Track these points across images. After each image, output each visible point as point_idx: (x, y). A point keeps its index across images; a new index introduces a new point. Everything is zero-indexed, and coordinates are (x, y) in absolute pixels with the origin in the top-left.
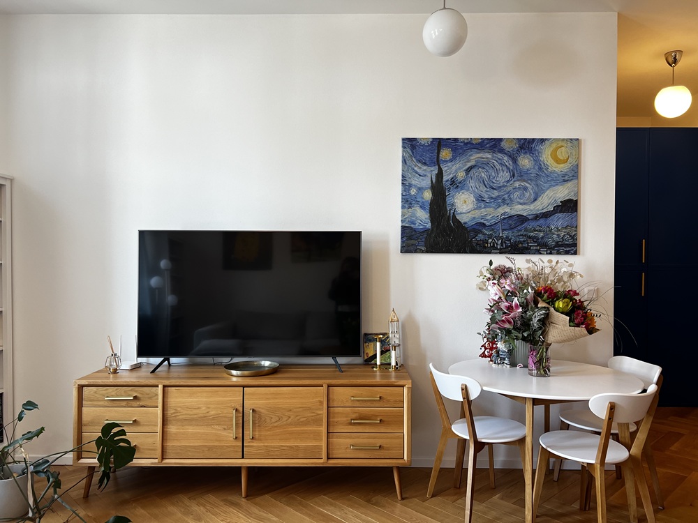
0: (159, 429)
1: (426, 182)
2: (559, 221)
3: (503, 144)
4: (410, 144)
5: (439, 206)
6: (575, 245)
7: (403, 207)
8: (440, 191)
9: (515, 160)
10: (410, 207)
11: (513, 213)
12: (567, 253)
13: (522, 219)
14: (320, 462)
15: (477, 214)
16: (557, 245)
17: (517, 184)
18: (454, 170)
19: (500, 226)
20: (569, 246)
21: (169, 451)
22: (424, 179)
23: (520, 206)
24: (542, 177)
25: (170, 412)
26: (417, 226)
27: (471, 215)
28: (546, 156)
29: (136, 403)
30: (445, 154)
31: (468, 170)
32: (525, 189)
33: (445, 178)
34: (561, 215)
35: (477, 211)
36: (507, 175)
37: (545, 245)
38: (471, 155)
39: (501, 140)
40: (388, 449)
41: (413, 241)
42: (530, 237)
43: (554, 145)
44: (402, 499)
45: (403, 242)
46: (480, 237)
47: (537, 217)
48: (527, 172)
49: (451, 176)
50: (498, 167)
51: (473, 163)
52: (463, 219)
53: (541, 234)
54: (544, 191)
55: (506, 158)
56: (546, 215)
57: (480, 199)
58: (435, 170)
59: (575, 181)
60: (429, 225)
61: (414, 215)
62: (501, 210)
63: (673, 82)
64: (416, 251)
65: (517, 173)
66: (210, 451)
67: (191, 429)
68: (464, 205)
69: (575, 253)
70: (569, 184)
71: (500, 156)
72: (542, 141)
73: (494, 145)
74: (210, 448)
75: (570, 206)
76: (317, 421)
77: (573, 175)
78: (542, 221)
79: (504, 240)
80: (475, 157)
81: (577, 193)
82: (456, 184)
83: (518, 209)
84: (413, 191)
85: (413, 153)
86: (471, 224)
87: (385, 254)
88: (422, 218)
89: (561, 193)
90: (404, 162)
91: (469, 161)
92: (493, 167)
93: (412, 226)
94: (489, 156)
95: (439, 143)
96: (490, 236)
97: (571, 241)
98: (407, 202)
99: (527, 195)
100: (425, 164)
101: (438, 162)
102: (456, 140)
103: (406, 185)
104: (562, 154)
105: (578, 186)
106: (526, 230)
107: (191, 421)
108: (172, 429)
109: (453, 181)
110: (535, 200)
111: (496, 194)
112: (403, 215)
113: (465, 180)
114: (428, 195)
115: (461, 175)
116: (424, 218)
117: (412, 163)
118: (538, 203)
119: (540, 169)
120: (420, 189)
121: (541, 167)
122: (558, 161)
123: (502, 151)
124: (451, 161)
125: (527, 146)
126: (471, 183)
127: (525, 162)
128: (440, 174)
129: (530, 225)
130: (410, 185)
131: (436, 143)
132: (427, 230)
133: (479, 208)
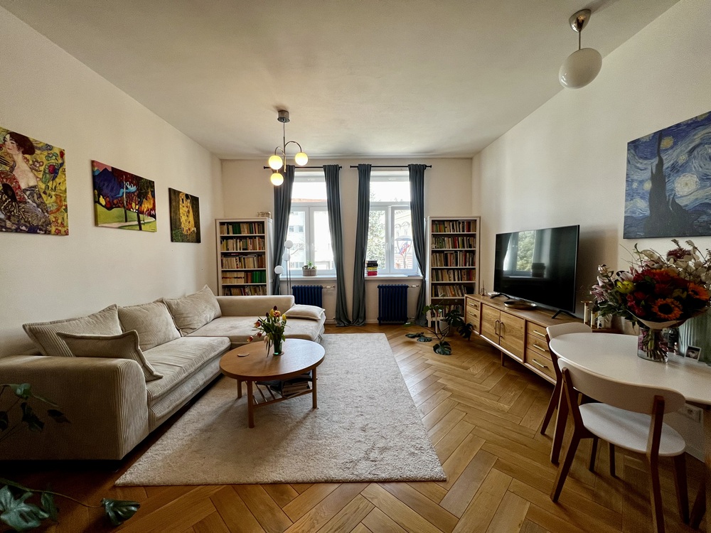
0: (480, 320)
1: (647, 174)
4: (634, 145)
5: (658, 194)
7: (626, 200)
8: (659, 179)
10: (632, 200)
14: (521, 361)
15: (701, 194)
21: (482, 332)
22: (646, 172)
26: (639, 215)
27: (692, 197)
30: (666, 142)
31: (691, 151)
33: (665, 167)
35: (700, 192)
38: (694, 135)
41: (635, 228)
45: (625, 230)
46: (704, 218)
49: (672, 162)
51: (697, 142)
52: (682, 202)
57: (705, 178)
58: (655, 161)
60: (648, 213)
61: (636, 205)
64: (635, 237)
67: (487, 325)
68: (685, 188)
76: (520, 337)
80: (700, 135)
82: (677, 169)
84: (635, 185)
85: (636, 152)
86: (691, 206)
88: (642, 206)
90: (629, 162)
91: (693, 141)
93: (633, 215)
95: (661, 135)
98: (630, 195)
100: (646, 158)
101: (658, 153)
102: (678, 125)
103: (629, 181)
107: (487, 321)
108: (482, 322)
109: (673, 167)
112: (626, 207)
113: (687, 162)
114: (648, 186)
116: (643, 207)
117: (636, 161)
120: (641, 182)
124: (672, 147)
126: (695, 164)
128: (661, 163)
130: (633, 181)
131: (657, 136)
132: (647, 217)
133: (703, 187)
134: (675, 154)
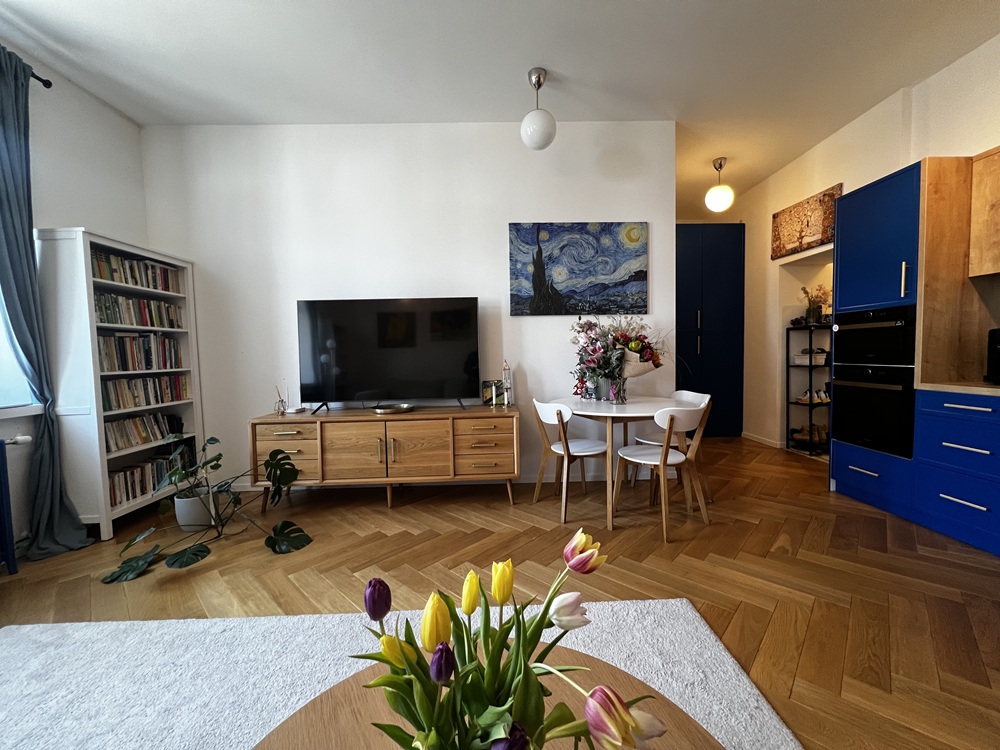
0: (319, 456)
1: (529, 258)
2: (633, 288)
3: (588, 227)
4: (515, 227)
5: (540, 277)
6: (646, 306)
7: (511, 279)
8: (540, 265)
9: (598, 240)
10: (517, 279)
11: (598, 282)
12: (640, 313)
13: (605, 287)
14: (448, 478)
15: (570, 283)
16: (632, 306)
17: (600, 259)
18: (550, 248)
19: (588, 293)
20: (642, 308)
21: (328, 474)
22: (528, 255)
23: (603, 277)
24: (619, 253)
25: (327, 443)
26: (524, 294)
27: (564, 284)
28: (622, 236)
29: (298, 437)
30: (544, 235)
31: (562, 249)
32: (607, 263)
33: (544, 255)
34: (634, 283)
35: (569, 281)
36: (593, 252)
37: (622, 307)
38: (563, 237)
39: (587, 224)
40: (502, 466)
41: (521, 306)
42: (611, 301)
43: (628, 228)
44: (514, 504)
45: (512, 307)
46: (573, 301)
47: (616, 285)
48: (608, 249)
49: (549, 253)
50: (585, 245)
51: (565, 242)
52: (559, 287)
53: (620, 299)
54: (621, 265)
55: (591, 238)
56: (623, 283)
57: (572, 271)
58: (536, 249)
59: (645, 256)
60: (532, 293)
61: (520, 284)
62: (588, 280)
63: (719, 182)
64: (522, 314)
65: (600, 251)
66: (361, 472)
67: (345, 456)
68: (560, 277)
69: (646, 313)
70: (641, 258)
71: (586, 236)
72: (619, 224)
73: (582, 227)
74: (362, 470)
75: (642, 276)
76: (445, 447)
77: (644, 250)
78: (620, 288)
79: (591, 303)
80: (567, 237)
81: (647, 266)
82: (552, 259)
83: (602, 279)
84: (519, 266)
85: (518, 235)
86: (565, 291)
87: (498, 317)
88: (527, 287)
89: (634, 266)
90: (511, 242)
91: (562, 241)
92: (582, 246)
93: (519, 293)
94: (578, 237)
95: (539, 227)
96: (580, 301)
97: (642, 304)
98: (515, 274)
99: (608, 267)
100: (527, 243)
101: (538, 242)
102: (551, 224)
103: (513, 261)
104: (634, 234)
105: (647, 259)
106: (608, 295)
107: (345, 449)
108: (329, 456)
109: (550, 257)
110: (614, 271)
111: (583, 267)
112: (511, 286)
113: (559, 256)
114: (531, 269)
115: (556, 252)
117: (518, 243)
118: (616, 273)
119: (618, 246)
120: (524, 264)
121: (618, 245)
122: (631, 240)
123: (588, 233)
124: (548, 241)
125: (607, 228)
126: (565, 259)
127: (606, 241)
128: (540, 252)
129: (611, 291)
130: (516, 261)
131: (536, 227)
132: (531, 297)
133: (571, 278)
134: (551, 247)
